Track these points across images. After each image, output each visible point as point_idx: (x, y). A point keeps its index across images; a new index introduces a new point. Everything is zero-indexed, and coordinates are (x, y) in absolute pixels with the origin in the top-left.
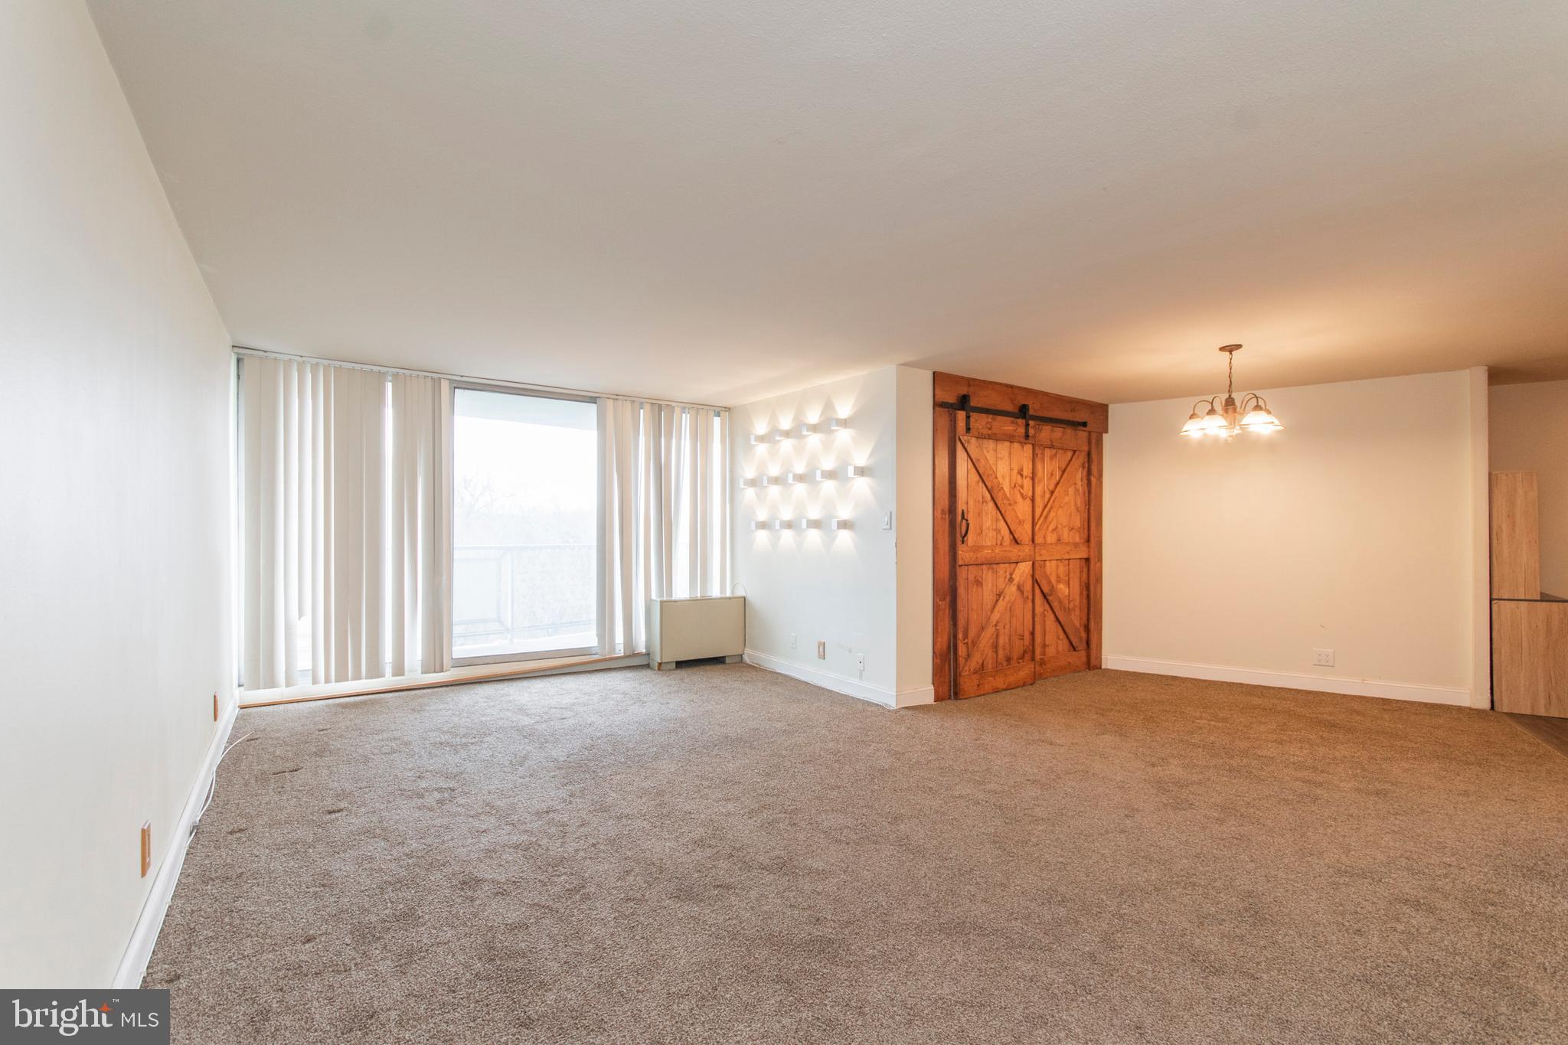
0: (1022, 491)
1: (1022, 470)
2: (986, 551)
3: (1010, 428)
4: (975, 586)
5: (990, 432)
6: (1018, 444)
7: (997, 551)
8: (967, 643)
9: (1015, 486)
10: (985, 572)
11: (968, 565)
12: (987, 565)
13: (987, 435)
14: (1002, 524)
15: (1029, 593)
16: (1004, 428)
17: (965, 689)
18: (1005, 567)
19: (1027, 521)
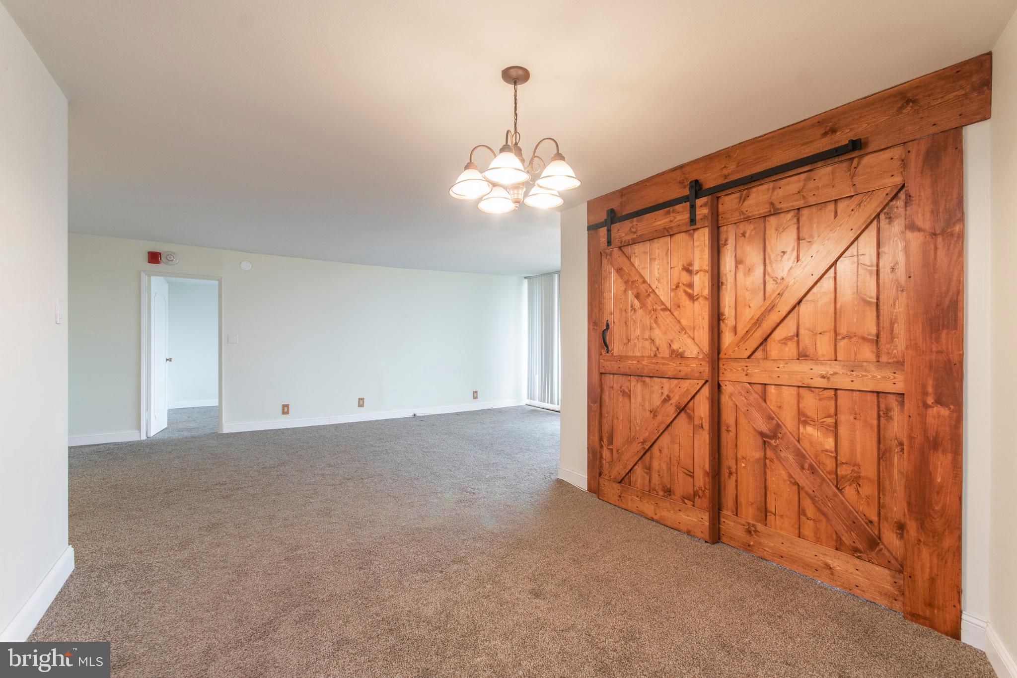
0: (690, 291)
1: (691, 264)
2: (630, 362)
3: (666, 220)
4: (621, 396)
5: (635, 236)
6: (684, 234)
7: (644, 363)
9: (677, 287)
10: (633, 384)
11: (613, 374)
12: (636, 377)
13: (631, 241)
14: (657, 333)
15: (704, 421)
16: (655, 224)
17: (605, 492)
18: (661, 382)
19: (700, 328)
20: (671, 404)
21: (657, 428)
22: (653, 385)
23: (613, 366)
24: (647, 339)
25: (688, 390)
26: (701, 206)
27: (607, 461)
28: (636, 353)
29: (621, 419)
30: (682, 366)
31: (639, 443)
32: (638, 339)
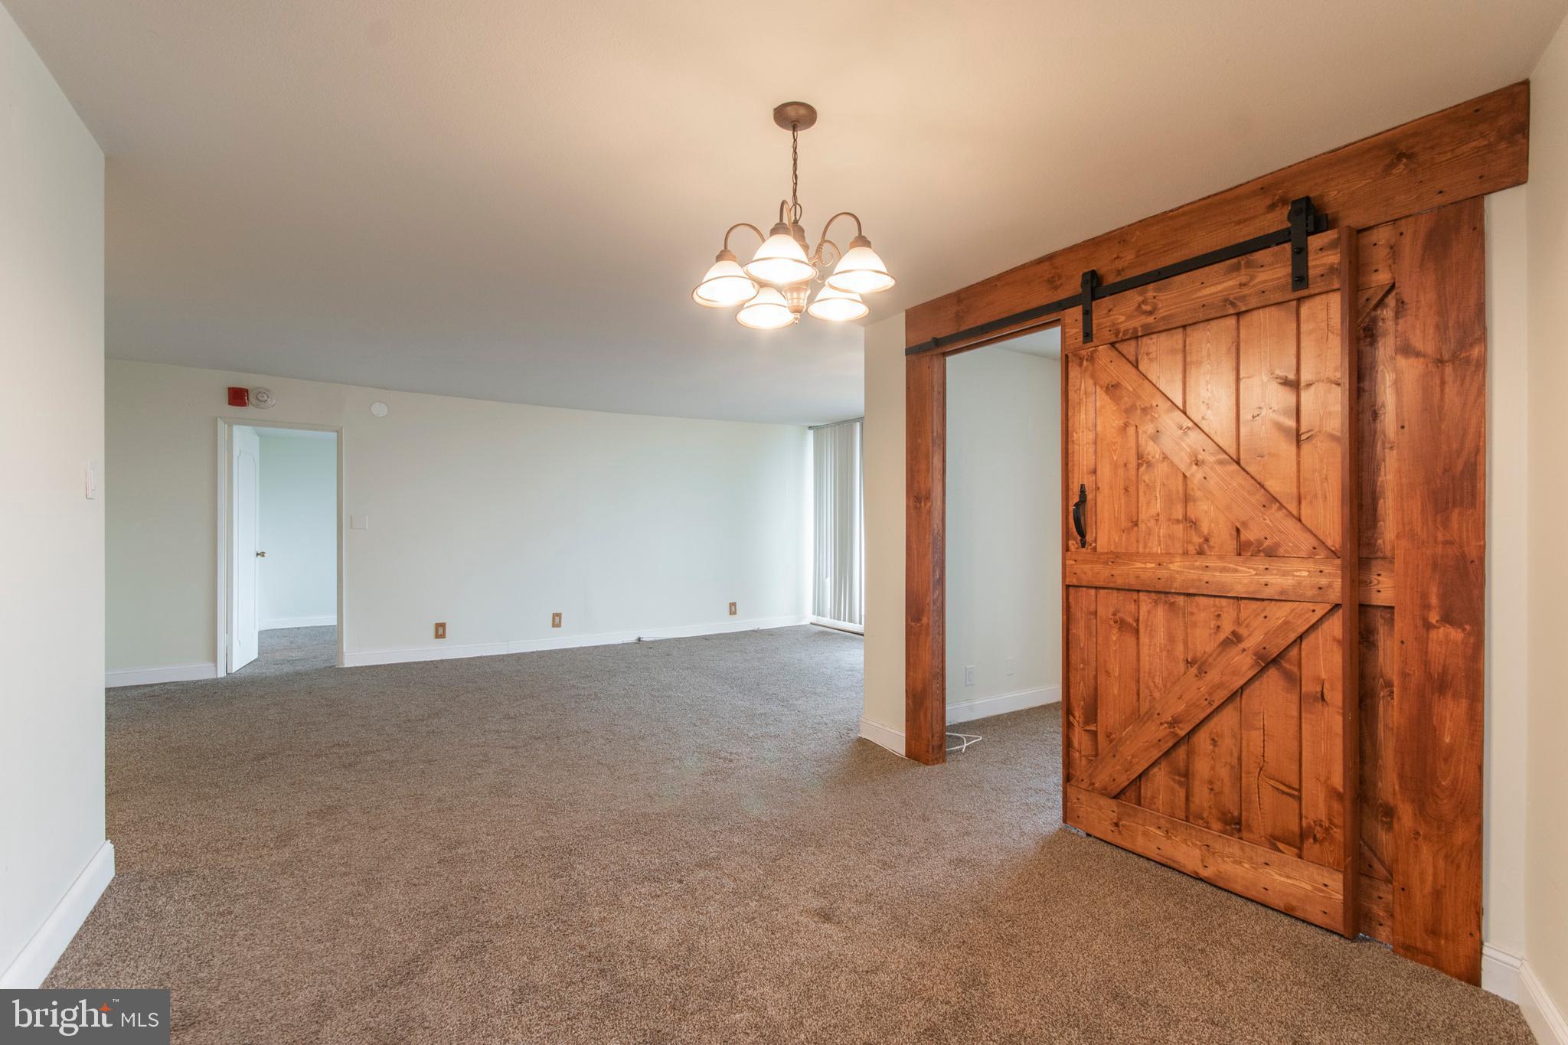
2: (1139, 565)
3: (1230, 283)
4: (1115, 631)
5: (1150, 320)
6: (1273, 310)
7: (1174, 567)
8: (1094, 734)
10: (1144, 608)
11: (1096, 588)
12: (1153, 594)
13: (1140, 329)
14: (1206, 508)
15: (1327, 686)
16: (1199, 294)
17: (1081, 814)
18: (1215, 606)
19: (1315, 496)
20: (1244, 650)
21: (1207, 696)
22: (1195, 611)
23: (1098, 573)
24: (1178, 521)
25: (1286, 623)
26: (1321, 249)
27: (1083, 753)
28: (1151, 548)
29: (1116, 675)
30: (1272, 575)
31: (1161, 724)
32: (1157, 520)
